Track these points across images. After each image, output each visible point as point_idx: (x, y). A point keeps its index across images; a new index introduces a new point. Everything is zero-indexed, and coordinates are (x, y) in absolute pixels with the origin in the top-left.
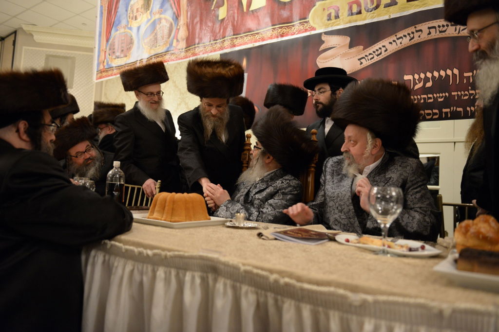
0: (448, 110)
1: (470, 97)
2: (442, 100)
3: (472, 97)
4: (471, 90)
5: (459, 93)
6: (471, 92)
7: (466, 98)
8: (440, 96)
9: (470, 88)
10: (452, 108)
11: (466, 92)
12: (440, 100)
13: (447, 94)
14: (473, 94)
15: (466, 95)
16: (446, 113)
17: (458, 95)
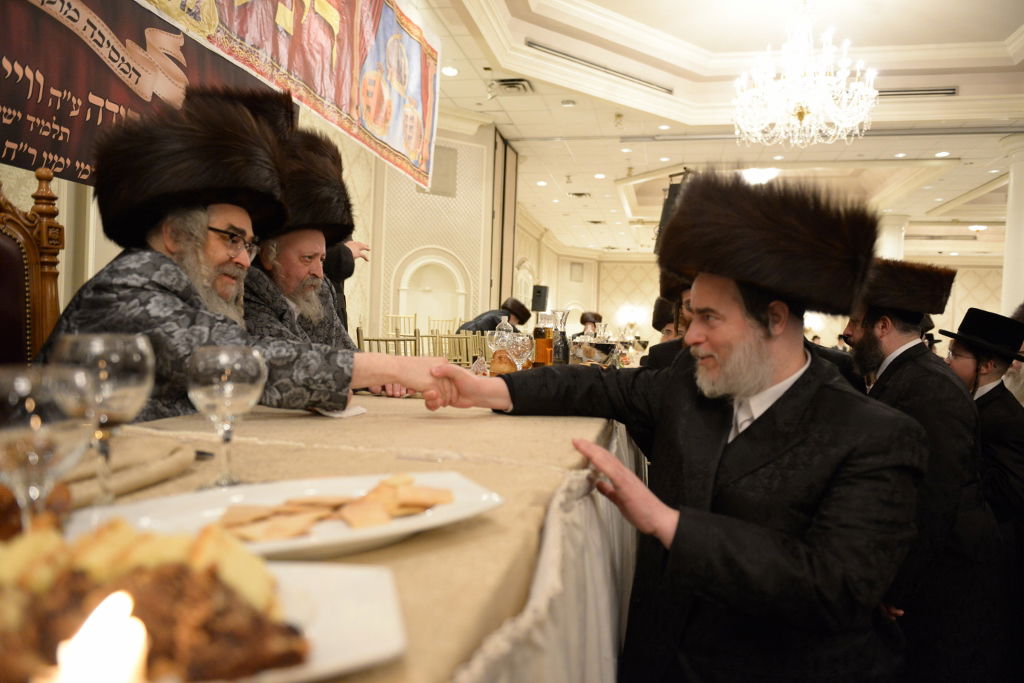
0: (14, 146)
1: (51, 134)
2: (9, 122)
3: (54, 137)
4: (56, 123)
5: (38, 121)
6: (56, 127)
7: (46, 134)
8: (7, 113)
9: (54, 118)
10: (22, 145)
11: (48, 124)
12: (6, 121)
13: (20, 115)
14: (56, 131)
15: (46, 129)
16: (10, 151)
17: (35, 123)
